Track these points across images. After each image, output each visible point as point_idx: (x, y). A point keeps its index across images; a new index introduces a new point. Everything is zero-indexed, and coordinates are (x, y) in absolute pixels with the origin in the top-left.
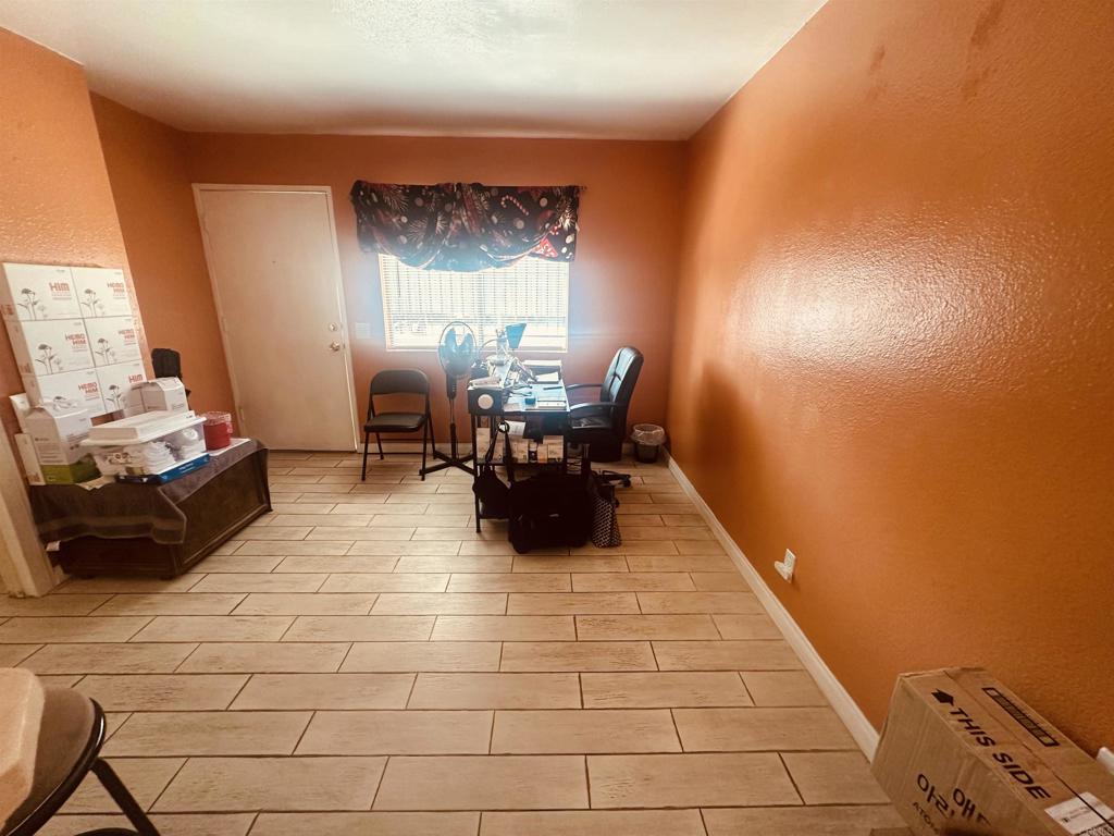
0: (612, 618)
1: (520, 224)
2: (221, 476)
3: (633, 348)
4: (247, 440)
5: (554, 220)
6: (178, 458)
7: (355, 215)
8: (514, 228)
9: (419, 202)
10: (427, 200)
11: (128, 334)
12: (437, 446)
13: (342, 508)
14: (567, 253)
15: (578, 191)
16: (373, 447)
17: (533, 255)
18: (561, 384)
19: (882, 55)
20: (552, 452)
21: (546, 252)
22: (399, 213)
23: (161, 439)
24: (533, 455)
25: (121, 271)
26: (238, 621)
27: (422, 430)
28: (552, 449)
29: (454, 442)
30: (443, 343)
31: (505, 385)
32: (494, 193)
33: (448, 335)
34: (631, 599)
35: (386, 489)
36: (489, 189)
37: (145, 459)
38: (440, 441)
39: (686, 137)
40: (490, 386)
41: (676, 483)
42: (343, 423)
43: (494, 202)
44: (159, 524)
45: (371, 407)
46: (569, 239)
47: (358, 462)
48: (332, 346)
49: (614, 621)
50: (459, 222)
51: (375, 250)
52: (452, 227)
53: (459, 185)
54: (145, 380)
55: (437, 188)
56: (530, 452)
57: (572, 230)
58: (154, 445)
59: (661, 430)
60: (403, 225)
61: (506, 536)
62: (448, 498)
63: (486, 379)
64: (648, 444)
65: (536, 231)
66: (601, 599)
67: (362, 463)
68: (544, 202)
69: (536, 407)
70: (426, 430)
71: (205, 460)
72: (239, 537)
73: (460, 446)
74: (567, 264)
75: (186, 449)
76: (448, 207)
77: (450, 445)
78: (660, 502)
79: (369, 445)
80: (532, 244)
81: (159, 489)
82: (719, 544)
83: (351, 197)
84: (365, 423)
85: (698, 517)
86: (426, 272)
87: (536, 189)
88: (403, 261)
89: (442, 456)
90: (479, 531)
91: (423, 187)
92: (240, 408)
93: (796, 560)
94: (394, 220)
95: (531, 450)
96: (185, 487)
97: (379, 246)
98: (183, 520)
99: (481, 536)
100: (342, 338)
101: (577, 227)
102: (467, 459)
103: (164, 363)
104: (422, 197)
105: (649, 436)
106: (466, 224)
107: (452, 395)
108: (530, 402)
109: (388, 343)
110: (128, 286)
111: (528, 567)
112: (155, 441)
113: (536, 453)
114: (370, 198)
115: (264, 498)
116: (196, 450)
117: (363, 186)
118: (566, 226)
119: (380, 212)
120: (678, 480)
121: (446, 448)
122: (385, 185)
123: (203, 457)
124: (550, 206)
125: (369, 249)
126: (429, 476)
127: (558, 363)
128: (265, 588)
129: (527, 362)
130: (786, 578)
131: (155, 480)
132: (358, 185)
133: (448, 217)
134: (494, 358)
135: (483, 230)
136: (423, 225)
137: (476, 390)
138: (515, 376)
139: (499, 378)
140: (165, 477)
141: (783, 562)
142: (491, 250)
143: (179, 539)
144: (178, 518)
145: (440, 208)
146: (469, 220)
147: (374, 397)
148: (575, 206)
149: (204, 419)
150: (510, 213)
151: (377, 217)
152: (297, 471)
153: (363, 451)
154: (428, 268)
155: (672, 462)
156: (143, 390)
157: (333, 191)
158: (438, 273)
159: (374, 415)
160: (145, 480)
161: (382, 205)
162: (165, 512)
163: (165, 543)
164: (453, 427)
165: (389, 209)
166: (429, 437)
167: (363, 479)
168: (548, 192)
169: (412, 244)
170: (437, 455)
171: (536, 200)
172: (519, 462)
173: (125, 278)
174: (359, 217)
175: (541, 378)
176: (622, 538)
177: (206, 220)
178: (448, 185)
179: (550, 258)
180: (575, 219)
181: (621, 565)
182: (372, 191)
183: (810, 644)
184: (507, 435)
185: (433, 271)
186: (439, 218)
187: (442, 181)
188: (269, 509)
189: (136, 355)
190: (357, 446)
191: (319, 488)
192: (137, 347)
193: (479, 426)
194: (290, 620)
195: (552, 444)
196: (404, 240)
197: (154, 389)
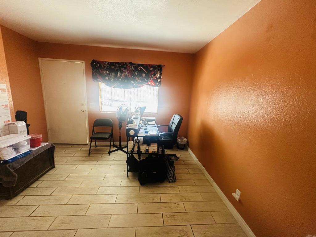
0: (176, 214)
1: (144, 75)
2: (35, 158)
3: (179, 115)
4: (47, 143)
5: (154, 75)
6: (17, 152)
7: (92, 70)
8: (142, 77)
9: (113, 67)
10: (115, 67)
11: (6, 106)
12: (114, 143)
13: (81, 166)
14: (158, 85)
15: (162, 67)
16: (93, 143)
17: (148, 85)
18: (156, 125)
19: (272, 27)
20: (154, 149)
21: (152, 84)
22: (106, 70)
23: (12, 146)
24: (147, 150)
25: (5, 84)
26: (32, 219)
27: (110, 138)
28: (154, 148)
29: (120, 142)
30: (118, 111)
31: (138, 127)
32: (136, 66)
33: (120, 108)
34: (181, 205)
35: (97, 159)
36: (135, 64)
37: (3, 154)
38: (116, 142)
39: (194, 53)
40: (134, 127)
41: (191, 157)
42: (84, 135)
43: (136, 68)
44: (5, 179)
45: (93, 131)
46: (159, 80)
47: (87, 148)
48: (81, 111)
49: (176, 216)
50: (125, 74)
51: (98, 81)
52: (123, 75)
53: (125, 63)
54: (11, 122)
55: (119, 63)
56: (146, 149)
57: (160, 78)
58: (7, 149)
59: (186, 139)
60: (107, 74)
61: (137, 178)
62: (118, 162)
63: (132, 124)
64: (182, 144)
65: (149, 77)
66: (171, 205)
67: (89, 148)
68: (151, 69)
69: (149, 134)
70: (111, 138)
71: (29, 152)
72: (41, 179)
73: (122, 143)
74: (158, 88)
75: (21, 149)
76: (122, 69)
77: (119, 143)
78: (187, 164)
79: (92, 142)
80: (148, 81)
81: (7, 165)
82: (208, 181)
83: (91, 65)
84: (91, 136)
85: (200, 170)
86: (114, 88)
87: (149, 65)
88: (106, 85)
89: (116, 147)
90: (128, 176)
91: (114, 63)
92: (49, 130)
93: (241, 194)
94: (104, 72)
95: (147, 149)
96: (19, 163)
97: (99, 80)
98: (16, 177)
99: (128, 178)
100: (85, 108)
101: (161, 77)
102: (124, 148)
103: (20, 116)
104: (114, 66)
105: (182, 141)
106: (127, 74)
107: (120, 127)
108: (147, 132)
109: (100, 110)
110: (8, 90)
111: (145, 191)
112: (8, 147)
113: (148, 149)
114: (97, 65)
115: (52, 163)
116: (26, 148)
117: (95, 61)
118: (158, 76)
119: (100, 69)
120: (191, 156)
121: (117, 144)
122: (102, 61)
123: (28, 152)
124: (153, 70)
125: (95, 81)
126: (111, 154)
127: (154, 118)
128: (46, 202)
129: (145, 117)
130: (237, 200)
131: (6, 162)
132: (93, 61)
133: (122, 72)
134: (134, 116)
135: (132, 77)
136: (113, 74)
137: (129, 128)
138: (141, 122)
139: (136, 124)
140: (10, 161)
141: (235, 193)
142: (134, 82)
143: (14, 184)
144: (14, 176)
145: (119, 69)
146: (128, 73)
147: (94, 127)
148: (161, 71)
149: (30, 137)
150: (141, 72)
151: (99, 70)
152: (67, 151)
153: (90, 144)
154: (114, 87)
155: (189, 150)
156: (9, 126)
157: (85, 62)
158: (117, 89)
159: (94, 133)
160: (2, 162)
161: (101, 67)
162: (9, 174)
163: (7, 186)
164: (120, 137)
165: (103, 68)
166: (112, 140)
167: (89, 155)
168: (153, 66)
169: (110, 80)
170: (114, 146)
171: (149, 68)
172: (142, 152)
173: (7, 86)
174: (93, 70)
175: (149, 123)
176: (176, 178)
177: (42, 69)
178: (122, 62)
179: (153, 86)
180: (161, 74)
181: (177, 190)
182: (98, 63)
183: (248, 227)
184: (139, 144)
185: (116, 88)
186: (119, 72)
187: (120, 61)
188: (54, 167)
189: (9, 113)
190: (88, 142)
191: (73, 158)
192: (9, 111)
193: (129, 141)
194: (53, 218)
195: (153, 146)
196: (107, 78)
197: (14, 125)
